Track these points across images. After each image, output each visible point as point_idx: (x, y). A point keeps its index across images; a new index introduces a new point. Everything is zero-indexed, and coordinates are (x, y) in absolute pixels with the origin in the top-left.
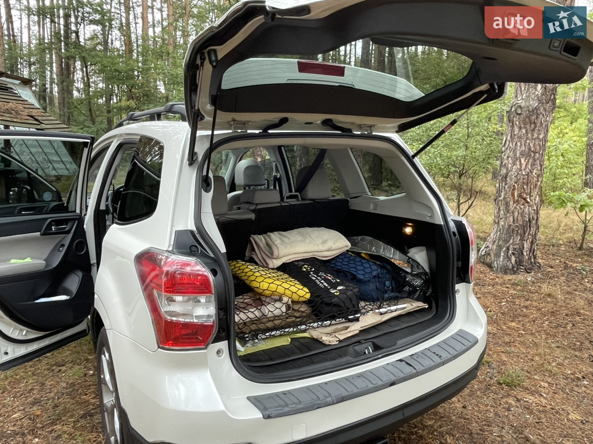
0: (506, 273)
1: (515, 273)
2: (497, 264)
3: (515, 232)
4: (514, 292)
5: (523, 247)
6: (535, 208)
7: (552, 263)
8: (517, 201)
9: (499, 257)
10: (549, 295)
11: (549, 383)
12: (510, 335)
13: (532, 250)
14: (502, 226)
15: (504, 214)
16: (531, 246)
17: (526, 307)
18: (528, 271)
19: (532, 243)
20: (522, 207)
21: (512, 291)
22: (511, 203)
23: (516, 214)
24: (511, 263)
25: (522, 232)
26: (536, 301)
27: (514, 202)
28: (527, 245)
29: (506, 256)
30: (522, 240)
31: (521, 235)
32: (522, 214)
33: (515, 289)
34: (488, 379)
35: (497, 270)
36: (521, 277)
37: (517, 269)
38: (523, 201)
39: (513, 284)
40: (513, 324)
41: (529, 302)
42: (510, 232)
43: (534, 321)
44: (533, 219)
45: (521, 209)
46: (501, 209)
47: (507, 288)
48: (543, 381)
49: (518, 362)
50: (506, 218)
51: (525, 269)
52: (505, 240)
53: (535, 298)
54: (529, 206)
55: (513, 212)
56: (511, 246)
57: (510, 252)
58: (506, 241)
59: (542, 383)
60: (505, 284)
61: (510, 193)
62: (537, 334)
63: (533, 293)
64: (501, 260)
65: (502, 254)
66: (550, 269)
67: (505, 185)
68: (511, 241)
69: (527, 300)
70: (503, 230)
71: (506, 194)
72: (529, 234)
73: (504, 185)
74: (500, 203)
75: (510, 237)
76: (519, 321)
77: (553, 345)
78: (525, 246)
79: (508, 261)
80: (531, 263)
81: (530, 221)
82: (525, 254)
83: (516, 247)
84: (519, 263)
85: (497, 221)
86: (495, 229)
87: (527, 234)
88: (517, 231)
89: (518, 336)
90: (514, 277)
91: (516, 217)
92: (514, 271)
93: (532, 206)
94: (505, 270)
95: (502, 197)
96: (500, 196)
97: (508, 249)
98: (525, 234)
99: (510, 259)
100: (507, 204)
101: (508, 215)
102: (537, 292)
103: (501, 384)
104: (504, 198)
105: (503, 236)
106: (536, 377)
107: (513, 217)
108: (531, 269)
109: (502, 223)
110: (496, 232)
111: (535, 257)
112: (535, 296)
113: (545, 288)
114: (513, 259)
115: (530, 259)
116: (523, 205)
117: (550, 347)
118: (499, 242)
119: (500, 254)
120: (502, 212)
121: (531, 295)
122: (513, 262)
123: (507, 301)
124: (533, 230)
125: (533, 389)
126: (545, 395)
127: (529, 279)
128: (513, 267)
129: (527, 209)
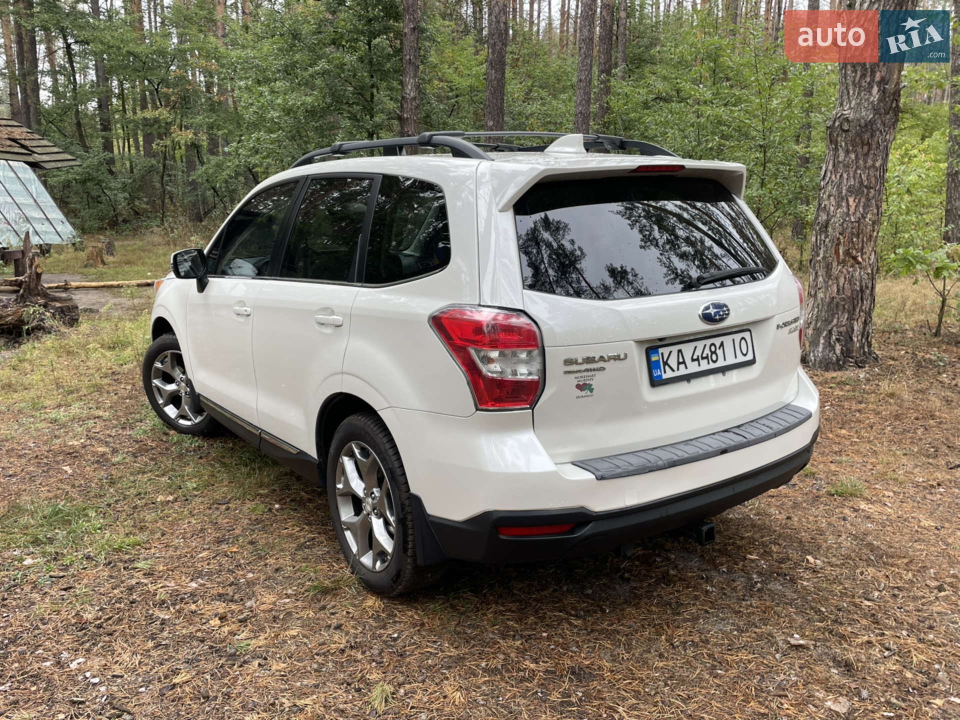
0: (827, 369)
1: (841, 368)
2: (814, 356)
3: (841, 308)
4: (841, 393)
5: (853, 330)
6: (870, 272)
7: (895, 354)
8: (844, 262)
9: (817, 345)
10: (892, 395)
11: (894, 492)
12: (839, 443)
13: (865, 334)
14: (822, 299)
15: (824, 280)
16: (864, 328)
17: (859, 411)
18: (859, 365)
19: (865, 323)
20: (851, 269)
21: (838, 392)
22: (835, 264)
23: (842, 281)
24: (834, 353)
25: (851, 307)
26: (872, 403)
27: (839, 263)
28: (857, 327)
29: (827, 343)
30: (850, 319)
31: (849, 312)
32: (850, 281)
33: (842, 390)
34: (815, 491)
35: (814, 365)
36: (849, 373)
37: (844, 363)
38: (852, 261)
39: (838, 383)
40: (843, 431)
41: (863, 405)
42: (832, 307)
43: (872, 428)
44: (867, 287)
45: (849, 272)
46: (820, 274)
47: (831, 388)
48: (887, 490)
49: (853, 472)
50: (827, 288)
51: (856, 363)
52: (826, 320)
53: (872, 400)
54: (860, 268)
55: (837, 279)
56: (835, 329)
57: (834, 338)
58: (828, 321)
59: (886, 493)
60: (826, 383)
61: (833, 249)
62: (876, 441)
63: (868, 393)
64: (820, 349)
65: (822, 341)
66: (892, 362)
67: (826, 238)
68: (835, 321)
69: (861, 402)
70: (823, 305)
71: (825, 252)
72: (861, 310)
73: (823, 237)
74: (817, 264)
75: (833, 315)
76: (851, 428)
77: (898, 453)
78: (856, 328)
79: (830, 351)
80: (864, 353)
81: (862, 291)
82: (855, 339)
83: (841, 329)
84: (847, 353)
85: (813, 293)
86: (811, 305)
87: (858, 310)
88: (844, 306)
89: (851, 445)
90: (840, 373)
91: (841, 284)
92: (839, 366)
93: (865, 268)
94: (827, 365)
95: (821, 256)
96: (818, 255)
97: (830, 332)
98: (854, 309)
99: (833, 348)
100: (828, 267)
101: (830, 283)
102: (874, 392)
103: (833, 495)
104: (824, 258)
105: (823, 314)
106: (877, 486)
107: (838, 285)
108: (864, 362)
109: (820, 295)
110: (813, 310)
111: (870, 345)
112: (872, 399)
113: (885, 386)
114: (838, 348)
115: (862, 347)
116: (852, 266)
117: (894, 455)
118: (816, 324)
119: (819, 341)
120: (821, 279)
121: (865, 396)
122: (838, 351)
123: (832, 405)
124: (866, 304)
125: (874, 499)
126: (889, 505)
127: (862, 376)
128: (838, 360)
129: (857, 273)
